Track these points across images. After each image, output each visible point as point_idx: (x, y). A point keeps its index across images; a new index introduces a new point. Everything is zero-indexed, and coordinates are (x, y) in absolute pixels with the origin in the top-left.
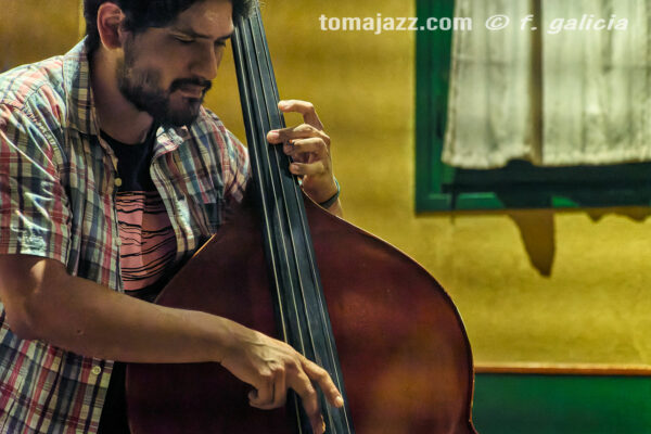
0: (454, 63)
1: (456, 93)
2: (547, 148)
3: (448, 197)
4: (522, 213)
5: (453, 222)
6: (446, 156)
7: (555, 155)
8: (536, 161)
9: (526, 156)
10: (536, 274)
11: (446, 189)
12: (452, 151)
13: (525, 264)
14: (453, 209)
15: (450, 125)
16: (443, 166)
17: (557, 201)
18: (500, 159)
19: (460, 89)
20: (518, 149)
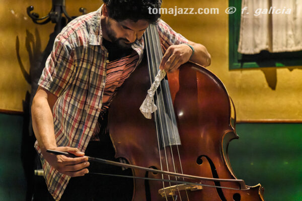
0: (242, 19)
1: (243, 29)
2: (274, 46)
3: (240, 64)
4: (265, 69)
5: (241, 73)
6: (239, 50)
7: (276, 49)
8: (270, 51)
9: (267, 49)
10: (270, 89)
11: (239, 61)
12: (241, 49)
13: (266, 86)
14: (242, 68)
15: (241, 40)
16: (238, 53)
17: (277, 64)
18: (258, 51)
19: (244, 27)
20: (264, 46)
